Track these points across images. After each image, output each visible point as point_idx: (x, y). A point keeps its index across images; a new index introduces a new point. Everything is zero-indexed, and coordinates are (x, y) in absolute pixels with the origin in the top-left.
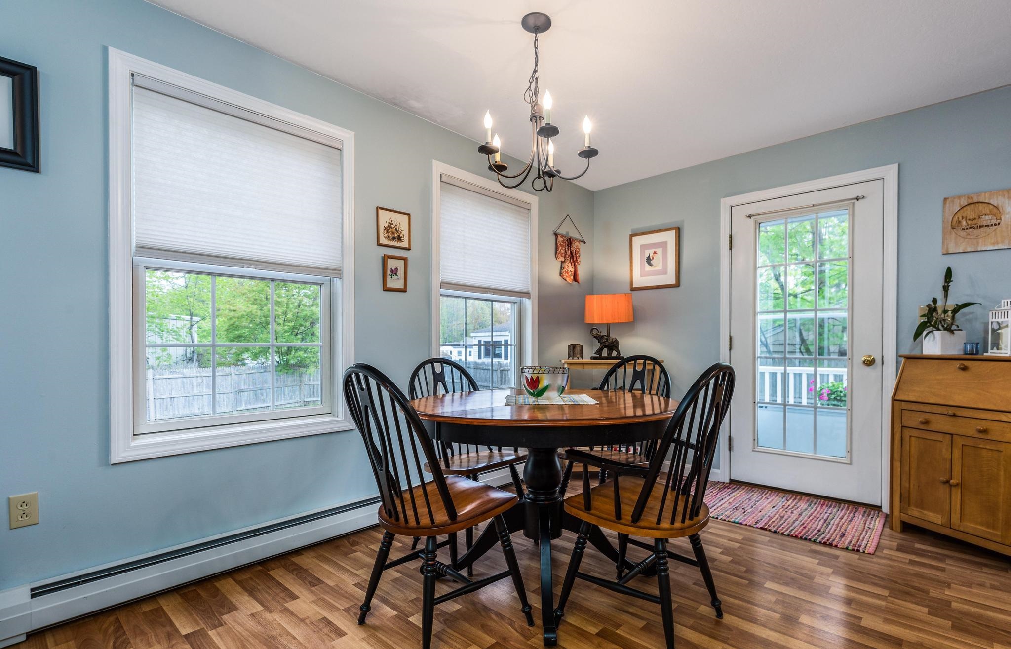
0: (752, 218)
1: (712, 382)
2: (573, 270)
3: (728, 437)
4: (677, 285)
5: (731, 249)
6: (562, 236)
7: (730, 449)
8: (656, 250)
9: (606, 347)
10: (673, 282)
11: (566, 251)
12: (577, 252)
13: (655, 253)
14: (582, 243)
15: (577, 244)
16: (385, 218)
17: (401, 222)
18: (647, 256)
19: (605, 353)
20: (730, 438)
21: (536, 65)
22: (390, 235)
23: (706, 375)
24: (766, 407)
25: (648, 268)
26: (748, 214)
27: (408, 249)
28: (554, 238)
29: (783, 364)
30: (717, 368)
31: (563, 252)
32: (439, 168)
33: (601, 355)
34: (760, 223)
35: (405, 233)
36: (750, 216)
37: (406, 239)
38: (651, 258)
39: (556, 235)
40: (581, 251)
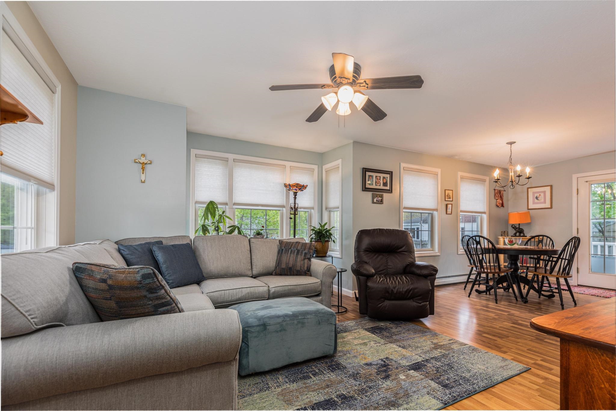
0: (588, 182)
1: (574, 240)
2: (501, 202)
3: (577, 268)
4: (551, 208)
5: (578, 194)
6: (497, 190)
7: (578, 272)
8: (540, 194)
9: (518, 232)
10: (549, 206)
11: (498, 196)
12: (503, 195)
13: (540, 195)
14: (504, 191)
15: (502, 192)
16: (447, 192)
17: (450, 192)
18: (536, 196)
19: (518, 234)
20: (578, 268)
21: (511, 154)
22: (448, 197)
23: (572, 239)
24: (596, 257)
25: (536, 201)
26: (586, 181)
27: (452, 201)
28: (494, 191)
29: (603, 241)
30: (575, 237)
31: (497, 196)
32: (460, 174)
33: (516, 235)
34: (592, 184)
35: (451, 196)
36: (587, 182)
37: (451, 198)
38: (538, 197)
39: (495, 190)
40: (504, 195)
